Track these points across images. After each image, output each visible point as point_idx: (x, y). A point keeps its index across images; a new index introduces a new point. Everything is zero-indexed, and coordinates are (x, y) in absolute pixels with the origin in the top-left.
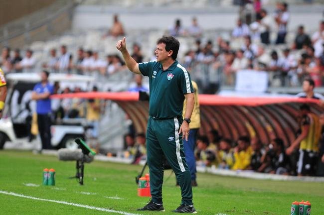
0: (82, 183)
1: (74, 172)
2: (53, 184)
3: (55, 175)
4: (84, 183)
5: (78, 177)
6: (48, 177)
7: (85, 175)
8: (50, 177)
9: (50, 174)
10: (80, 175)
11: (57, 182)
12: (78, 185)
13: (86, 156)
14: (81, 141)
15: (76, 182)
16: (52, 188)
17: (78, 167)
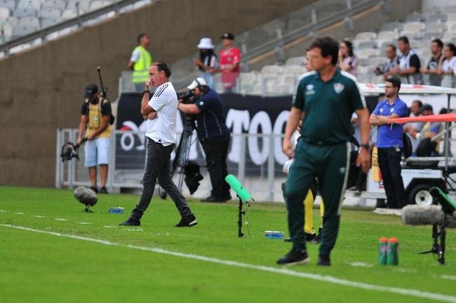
0: (442, 261)
1: (430, 244)
2: (395, 262)
3: (398, 249)
4: (446, 261)
5: (435, 251)
6: (386, 252)
7: (447, 248)
8: (389, 251)
9: (389, 246)
10: (439, 248)
11: (401, 259)
12: (437, 264)
13: (448, 216)
14: (441, 192)
15: (432, 259)
16: (395, 269)
17: (435, 235)
